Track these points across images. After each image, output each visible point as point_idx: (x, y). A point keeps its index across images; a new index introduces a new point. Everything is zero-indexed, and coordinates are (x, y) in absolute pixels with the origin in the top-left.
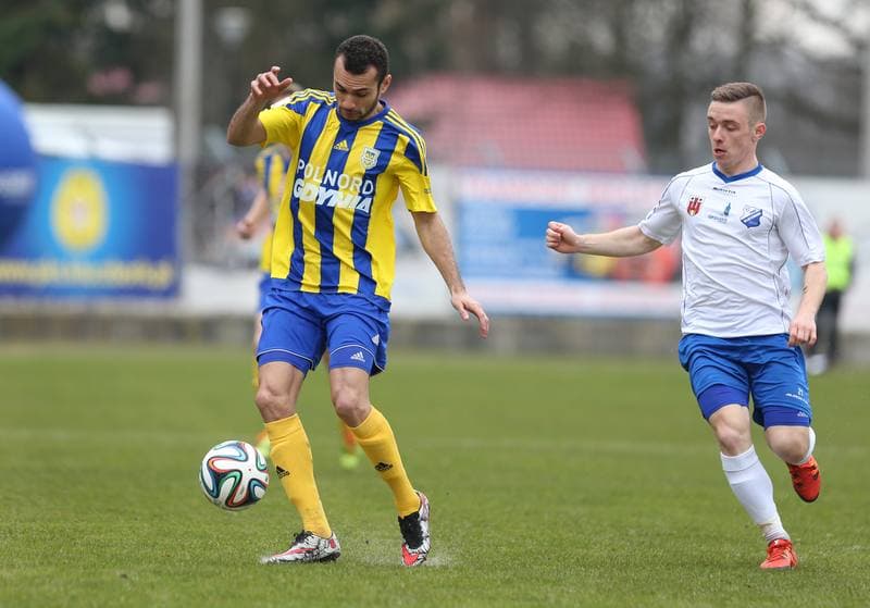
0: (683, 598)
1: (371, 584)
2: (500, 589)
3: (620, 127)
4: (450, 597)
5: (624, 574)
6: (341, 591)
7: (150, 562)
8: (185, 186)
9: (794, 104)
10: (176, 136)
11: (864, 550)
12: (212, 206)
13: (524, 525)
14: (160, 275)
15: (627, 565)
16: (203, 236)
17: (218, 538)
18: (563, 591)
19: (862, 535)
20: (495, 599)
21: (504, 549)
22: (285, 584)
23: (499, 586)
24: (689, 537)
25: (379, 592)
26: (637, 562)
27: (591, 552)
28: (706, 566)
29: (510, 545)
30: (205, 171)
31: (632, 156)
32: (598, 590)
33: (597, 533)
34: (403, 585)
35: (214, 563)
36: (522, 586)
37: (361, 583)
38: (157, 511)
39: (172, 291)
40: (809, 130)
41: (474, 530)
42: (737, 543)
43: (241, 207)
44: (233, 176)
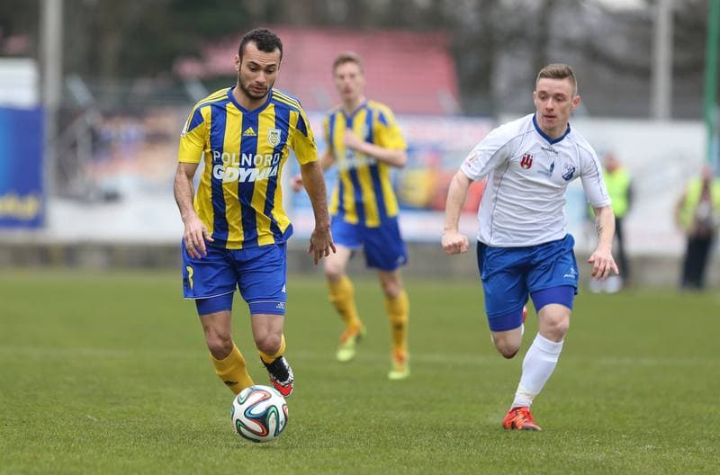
3: (437, 73)
5: (441, 472)
7: (19, 463)
8: (49, 127)
9: (592, 52)
10: (41, 84)
11: (655, 449)
12: (74, 145)
14: (28, 207)
15: (445, 463)
16: (65, 172)
17: (80, 441)
19: (654, 436)
21: (334, 450)
24: (500, 438)
26: (454, 461)
27: (412, 452)
28: (516, 464)
29: (341, 447)
30: (67, 115)
31: (448, 100)
33: (417, 436)
35: (76, 464)
38: (25, 418)
39: (37, 222)
40: (605, 75)
41: (308, 433)
42: (542, 444)
43: (99, 145)
44: (92, 118)
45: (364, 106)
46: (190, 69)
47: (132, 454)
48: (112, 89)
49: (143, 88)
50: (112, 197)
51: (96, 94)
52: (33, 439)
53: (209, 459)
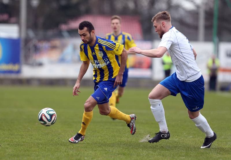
0: (145, 150)
1: (64, 147)
2: (97, 148)
4: (84, 150)
6: (56, 149)
7: (7, 142)
8: (22, 44)
10: (20, 31)
11: (193, 137)
12: (29, 49)
13: (105, 132)
14: (16, 67)
16: (27, 57)
17: (25, 135)
18: (114, 148)
20: (96, 151)
22: (42, 147)
23: (97, 147)
25: (66, 149)
27: (122, 138)
29: (101, 137)
30: (27, 41)
32: (123, 148)
33: (124, 133)
34: (72, 147)
36: (103, 147)
37: (61, 147)
39: (19, 72)
41: (92, 133)
43: (37, 49)
44: (35, 41)
45: (121, 34)
46: (64, 27)
47: (40, 139)
48: (41, 33)
49: (50, 33)
50: (40, 65)
51: (36, 35)
52: (12, 135)
53: (63, 141)
